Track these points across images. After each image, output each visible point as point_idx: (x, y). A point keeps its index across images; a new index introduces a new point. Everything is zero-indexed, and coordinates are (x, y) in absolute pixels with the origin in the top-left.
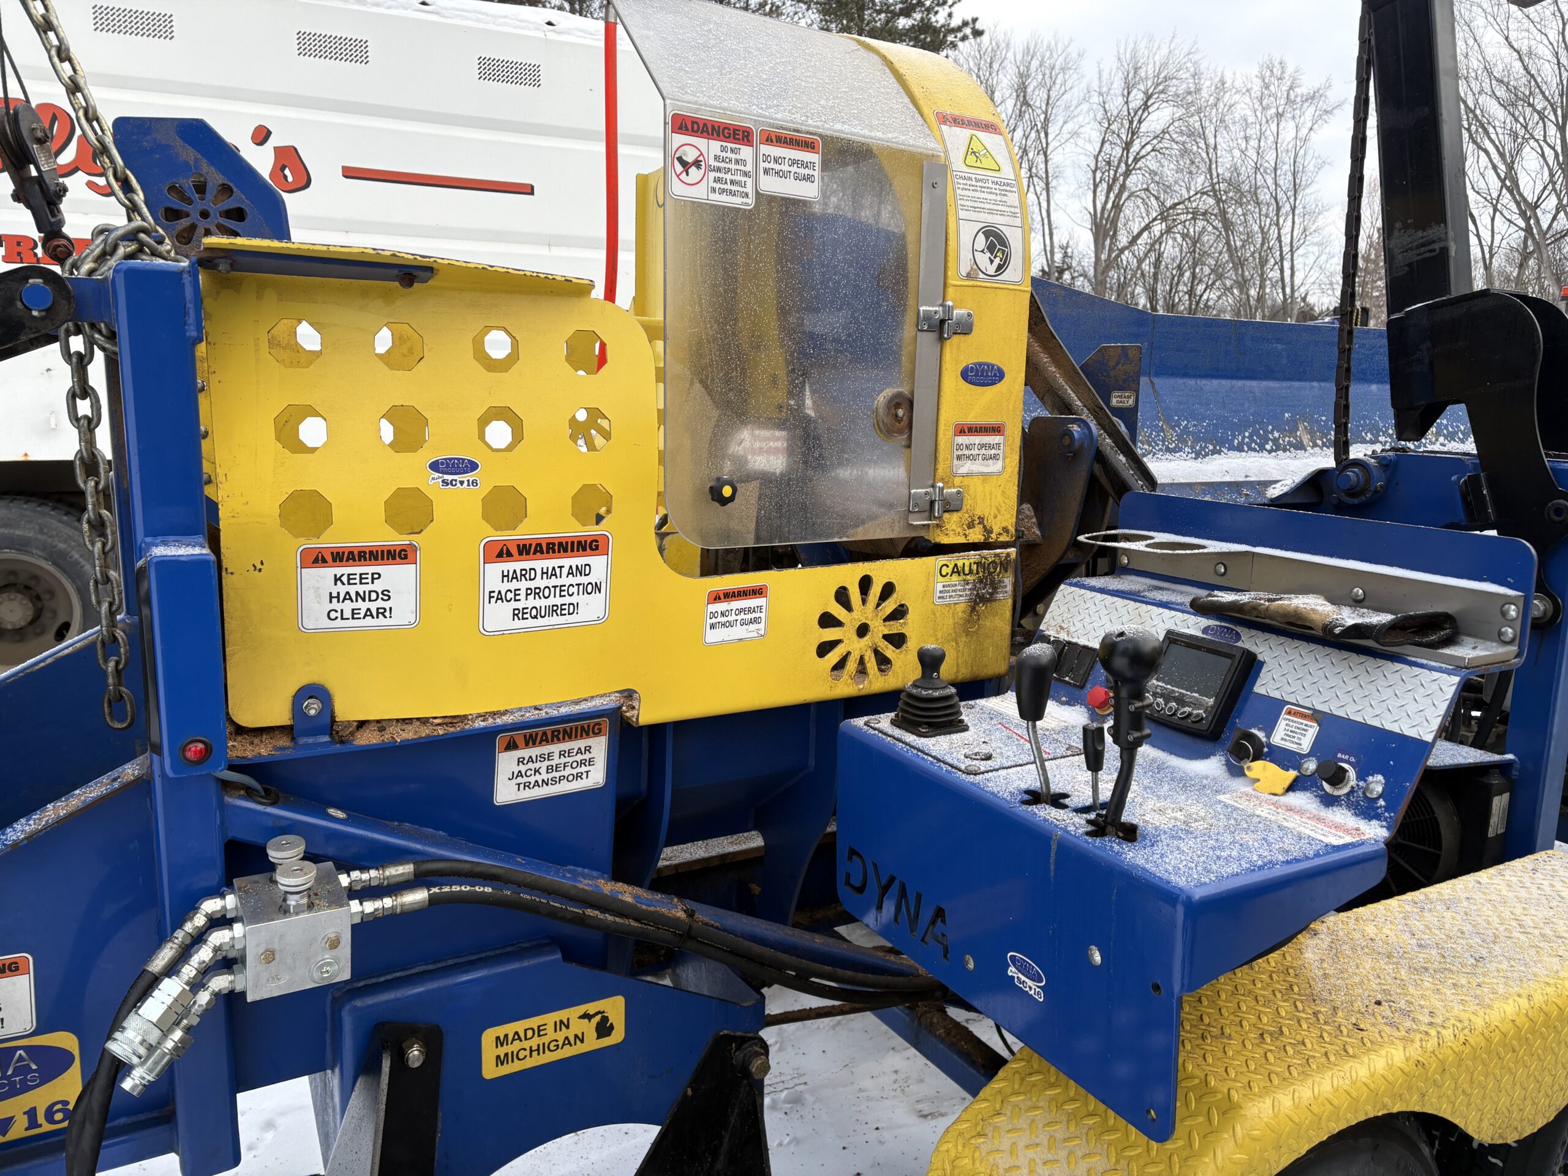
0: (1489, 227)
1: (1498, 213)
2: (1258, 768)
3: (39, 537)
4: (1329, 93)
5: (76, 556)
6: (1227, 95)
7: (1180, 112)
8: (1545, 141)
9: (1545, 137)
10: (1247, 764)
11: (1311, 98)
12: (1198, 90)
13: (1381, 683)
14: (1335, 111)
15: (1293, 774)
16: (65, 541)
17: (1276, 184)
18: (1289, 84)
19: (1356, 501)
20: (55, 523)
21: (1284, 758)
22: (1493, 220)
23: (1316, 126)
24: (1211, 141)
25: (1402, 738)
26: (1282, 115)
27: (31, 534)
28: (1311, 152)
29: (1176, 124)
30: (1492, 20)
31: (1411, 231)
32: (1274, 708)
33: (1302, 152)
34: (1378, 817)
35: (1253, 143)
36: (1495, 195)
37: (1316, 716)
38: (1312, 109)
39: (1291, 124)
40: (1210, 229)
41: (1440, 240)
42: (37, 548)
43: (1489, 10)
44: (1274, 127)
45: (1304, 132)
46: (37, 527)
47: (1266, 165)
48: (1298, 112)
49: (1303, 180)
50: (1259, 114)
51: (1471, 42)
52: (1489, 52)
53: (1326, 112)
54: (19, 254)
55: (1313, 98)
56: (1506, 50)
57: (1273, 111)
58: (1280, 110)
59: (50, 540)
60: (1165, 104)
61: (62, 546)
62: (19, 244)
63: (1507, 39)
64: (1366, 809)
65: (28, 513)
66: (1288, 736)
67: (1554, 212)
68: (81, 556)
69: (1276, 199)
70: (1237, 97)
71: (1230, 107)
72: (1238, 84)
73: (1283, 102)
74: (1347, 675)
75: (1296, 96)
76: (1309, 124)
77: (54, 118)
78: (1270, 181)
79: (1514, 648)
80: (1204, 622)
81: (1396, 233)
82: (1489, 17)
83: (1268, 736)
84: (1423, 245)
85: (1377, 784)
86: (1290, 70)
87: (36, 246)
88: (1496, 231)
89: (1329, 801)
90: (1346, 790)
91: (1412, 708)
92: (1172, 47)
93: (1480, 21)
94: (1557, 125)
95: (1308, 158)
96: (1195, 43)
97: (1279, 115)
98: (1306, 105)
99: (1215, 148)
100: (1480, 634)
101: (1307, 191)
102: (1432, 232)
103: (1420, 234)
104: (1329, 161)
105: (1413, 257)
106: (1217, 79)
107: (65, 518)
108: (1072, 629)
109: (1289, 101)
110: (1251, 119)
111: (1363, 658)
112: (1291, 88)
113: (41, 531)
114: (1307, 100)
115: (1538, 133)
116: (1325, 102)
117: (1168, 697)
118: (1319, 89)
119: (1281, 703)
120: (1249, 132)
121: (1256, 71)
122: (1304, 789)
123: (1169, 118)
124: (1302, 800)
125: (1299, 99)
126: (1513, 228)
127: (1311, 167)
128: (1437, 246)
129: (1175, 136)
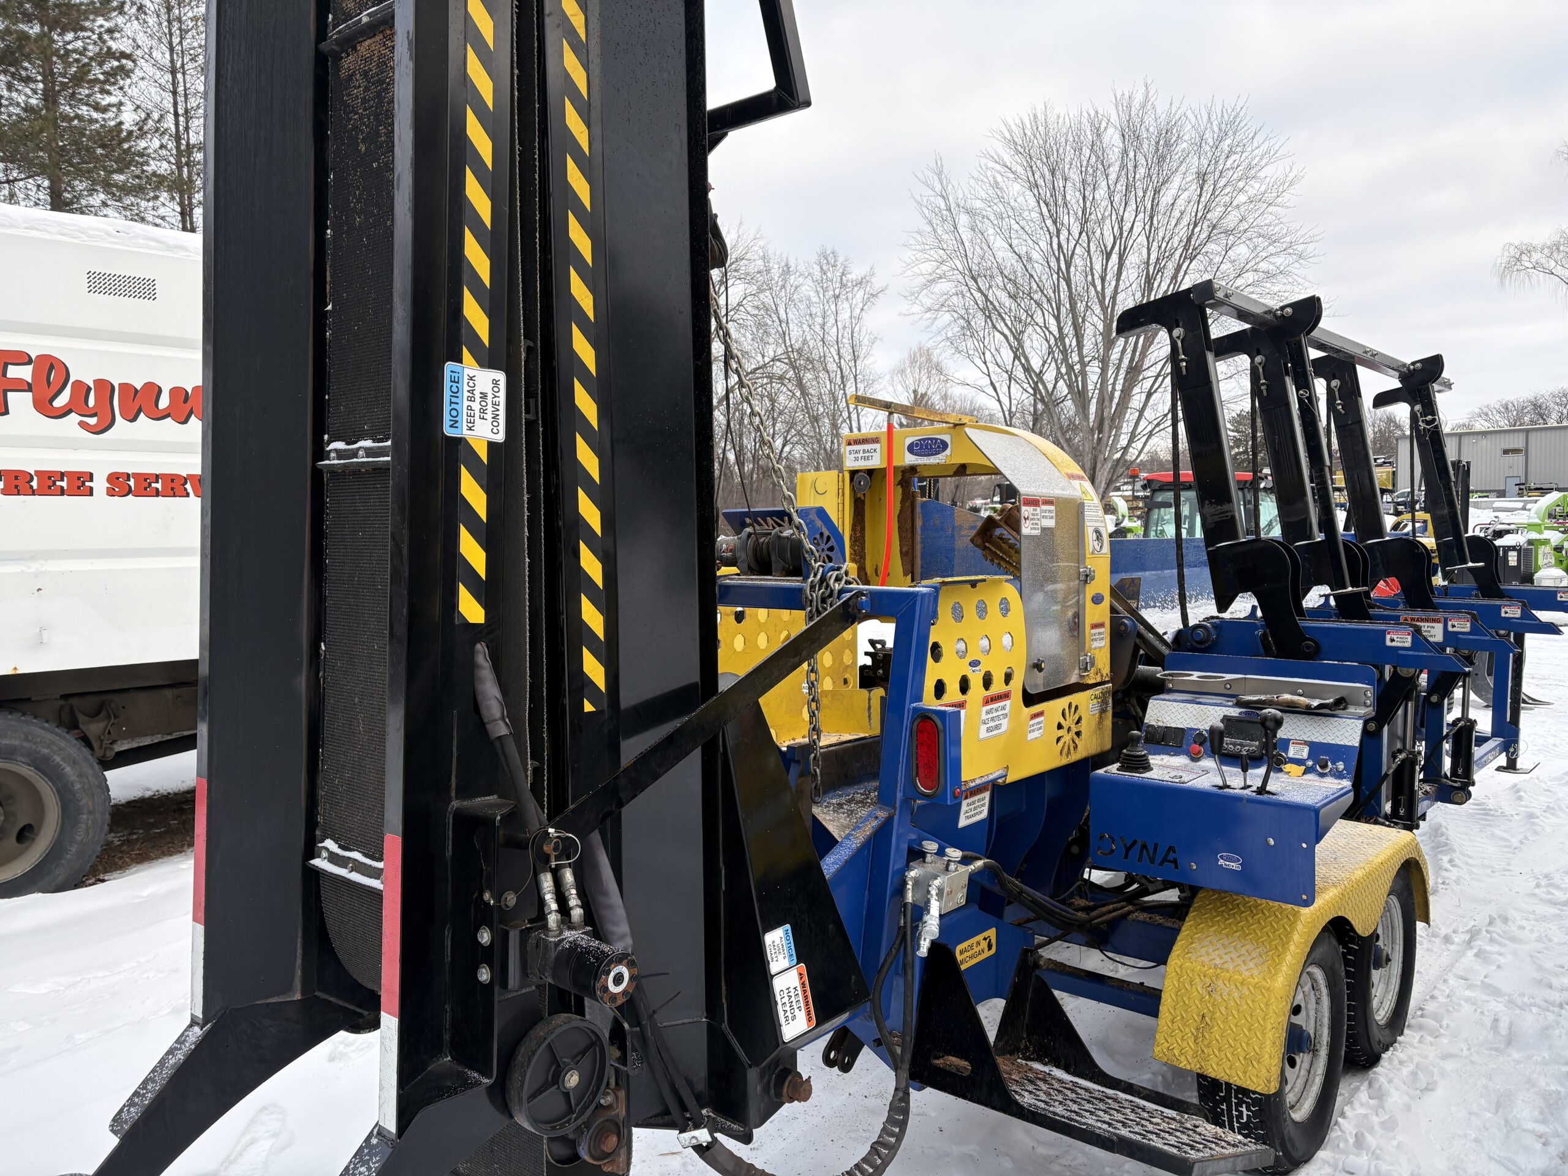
0: (1007, 394)
1: (1013, 381)
2: (1288, 767)
3: (25, 744)
4: (873, 280)
5: (58, 759)
6: (792, 277)
7: (753, 289)
8: (1045, 327)
9: (1045, 323)
10: (1283, 767)
11: (859, 283)
12: (768, 271)
13: (1331, 726)
14: (879, 295)
15: (1303, 768)
16: (48, 747)
17: (839, 354)
18: (841, 270)
19: (1203, 646)
20: (38, 731)
21: (1298, 762)
22: (1009, 388)
23: (866, 307)
24: (783, 316)
25: (1345, 746)
26: (838, 297)
27: (16, 742)
28: (864, 329)
29: (749, 298)
30: (999, 231)
31: (1214, 506)
32: (1286, 743)
33: (857, 328)
34: (1345, 778)
35: (819, 320)
36: (1009, 368)
37: (1306, 743)
38: (861, 293)
39: (846, 305)
40: (785, 389)
41: (1231, 511)
42: (22, 755)
43: (996, 222)
44: (833, 307)
45: (857, 311)
46: (23, 736)
47: (829, 338)
48: (850, 295)
49: (862, 353)
50: (821, 296)
51: (986, 248)
52: (1000, 255)
53: (873, 295)
54: (16, 487)
55: (861, 283)
56: (1011, 255)
57: (831, 293)
58: (837, 292)
59: (34, 747)
60: (738, 281)
61: (45, 751)
62: (16, 478)
63: (1011, 246)
64: (1339, 776)
65: (14, 723)
66: (1296, 753)
67: (1053, 382)
68: (63, 759)
69: (840, 367)
70: (801, 280)
71: (796, 288)
72: (802, 268)
73: (838, 285)
74: (1315, 725)
75: (847, 281)
76: (861, 305)
77: (52, 367)
78: (834, 353)
79: (1372, 708)
80: (1239, 710)
81: (1206, 506)
82: (996, 228)
83: (1287, 754)
84: (1222, 513)
85: (1341, 766)
86: (841, 260)
87: (32, 479)
88: (1013, 397)
89: (1322, 775)
90: (1328, 770)
91: (1346, 734)
92: (740, 232)
93: (991, 231)
94: (1054, 316)
95: (863, 333)
96: (759, 230)
97: (837, 297)
98: (856, 289)
99: (787, 323)
100: (1357, 704)
101: (866, 362)
102: (1226, 507)
103: (1219, 507)
104: (879, 336)
105: (1217, 519)
106: (783, 264)
107: (46, 725)
108: (1165, 721)
109: (843, 286)
110: (815, 299)
111: (1320, 718)
112: (843, 274)
113: (26, 739)
114: (856, 285)
115: (1039, 319)
116: (871, 287)
117: (1235, 745)
118: (865, 276)
119: (1289, 740)
120: (814, 310)
121: (814, 258)
122: (1310, 773)
123: (742, 293)
124: (1310, 776)
125: (850, 284)
126: (1026, 395)
127: (865, 342)
128: (1229, 514)
129: (749, 309)
